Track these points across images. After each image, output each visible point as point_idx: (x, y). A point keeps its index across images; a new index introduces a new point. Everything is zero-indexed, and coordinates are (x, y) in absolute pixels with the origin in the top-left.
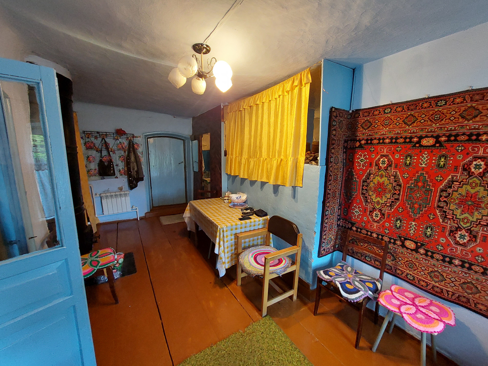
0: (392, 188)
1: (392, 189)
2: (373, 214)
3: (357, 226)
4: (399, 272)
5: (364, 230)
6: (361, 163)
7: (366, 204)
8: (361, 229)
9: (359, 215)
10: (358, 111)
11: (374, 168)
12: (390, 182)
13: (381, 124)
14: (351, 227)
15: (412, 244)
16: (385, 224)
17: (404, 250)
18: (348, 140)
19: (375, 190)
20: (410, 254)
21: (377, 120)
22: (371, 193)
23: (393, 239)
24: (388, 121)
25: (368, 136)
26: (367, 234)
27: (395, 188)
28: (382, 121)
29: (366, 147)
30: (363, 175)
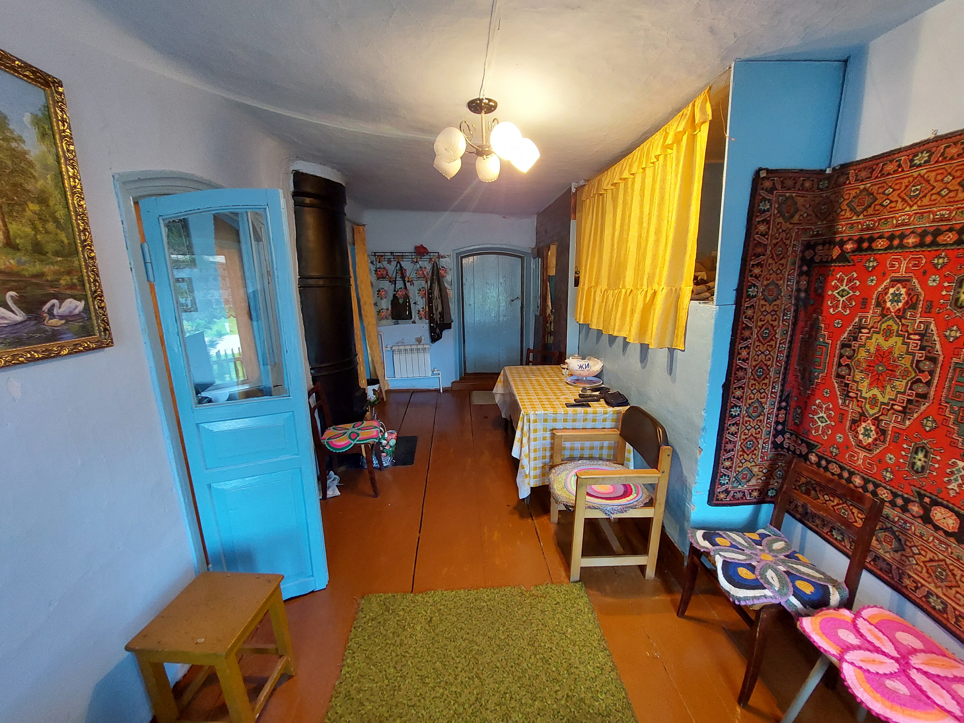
0: (912, 366)
1: (910, 369)
2: (859, 429)
3: (819, 454)
4: (909, 583)
5: (835, 465)
6: (840, 298)
7: (844, 403)
8: (828, 462)
9: (828, 427)
10: (845, 167)
11: (871, 312)
12: (907, 350)
13: (900, 197)
14: (807, 454)
15: (949, 517)
16: (885, 457)
17: (927, 531)
18: (816, 244)
19: (870, 367)
20: (941, 542)
21: (890, 187)
22: (859, 376)
23: (902, 496)
24: (919, 187)
25: (862, 230)
26: (840, 476)
27: (921, 365)
28: (902, 189)
29: (857, 259)
30: (842, 329)
